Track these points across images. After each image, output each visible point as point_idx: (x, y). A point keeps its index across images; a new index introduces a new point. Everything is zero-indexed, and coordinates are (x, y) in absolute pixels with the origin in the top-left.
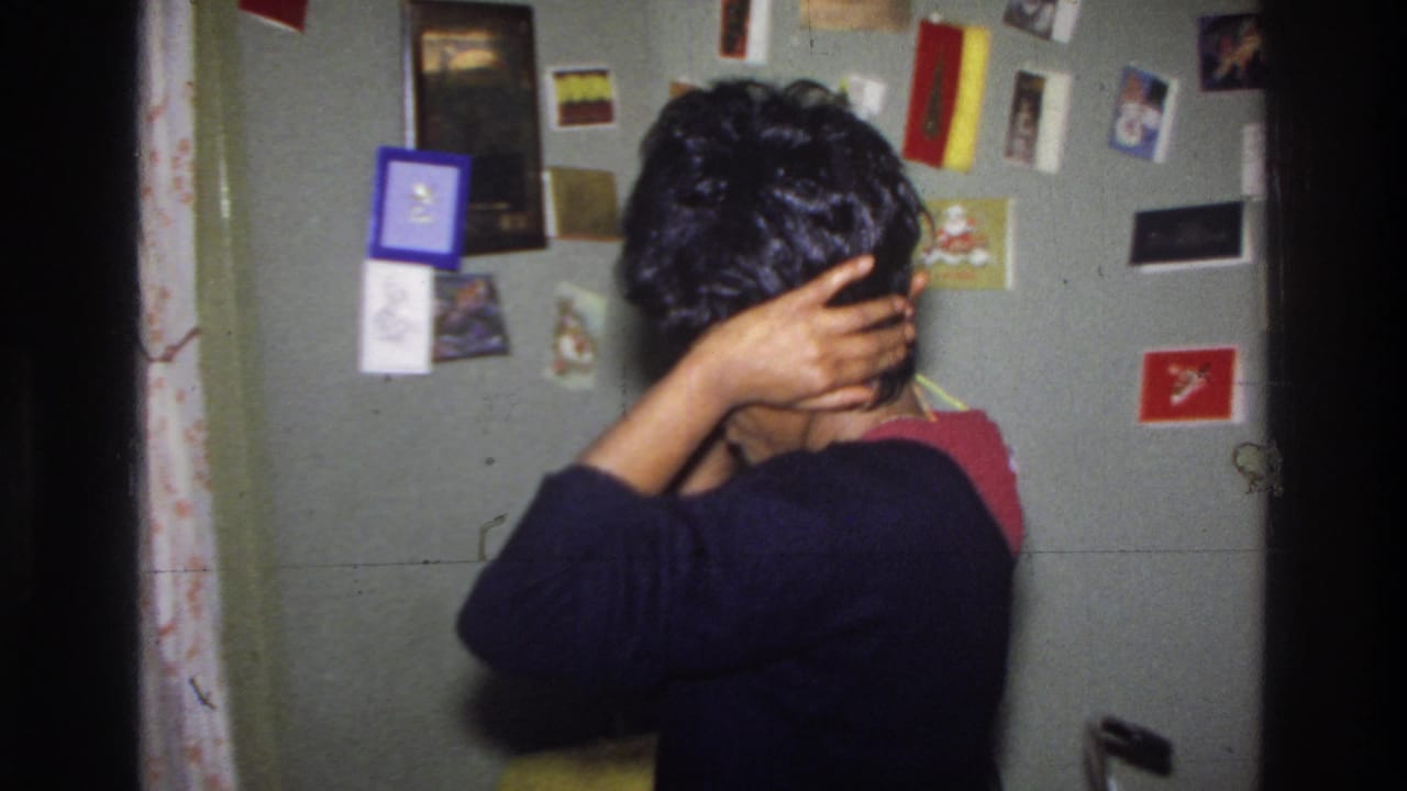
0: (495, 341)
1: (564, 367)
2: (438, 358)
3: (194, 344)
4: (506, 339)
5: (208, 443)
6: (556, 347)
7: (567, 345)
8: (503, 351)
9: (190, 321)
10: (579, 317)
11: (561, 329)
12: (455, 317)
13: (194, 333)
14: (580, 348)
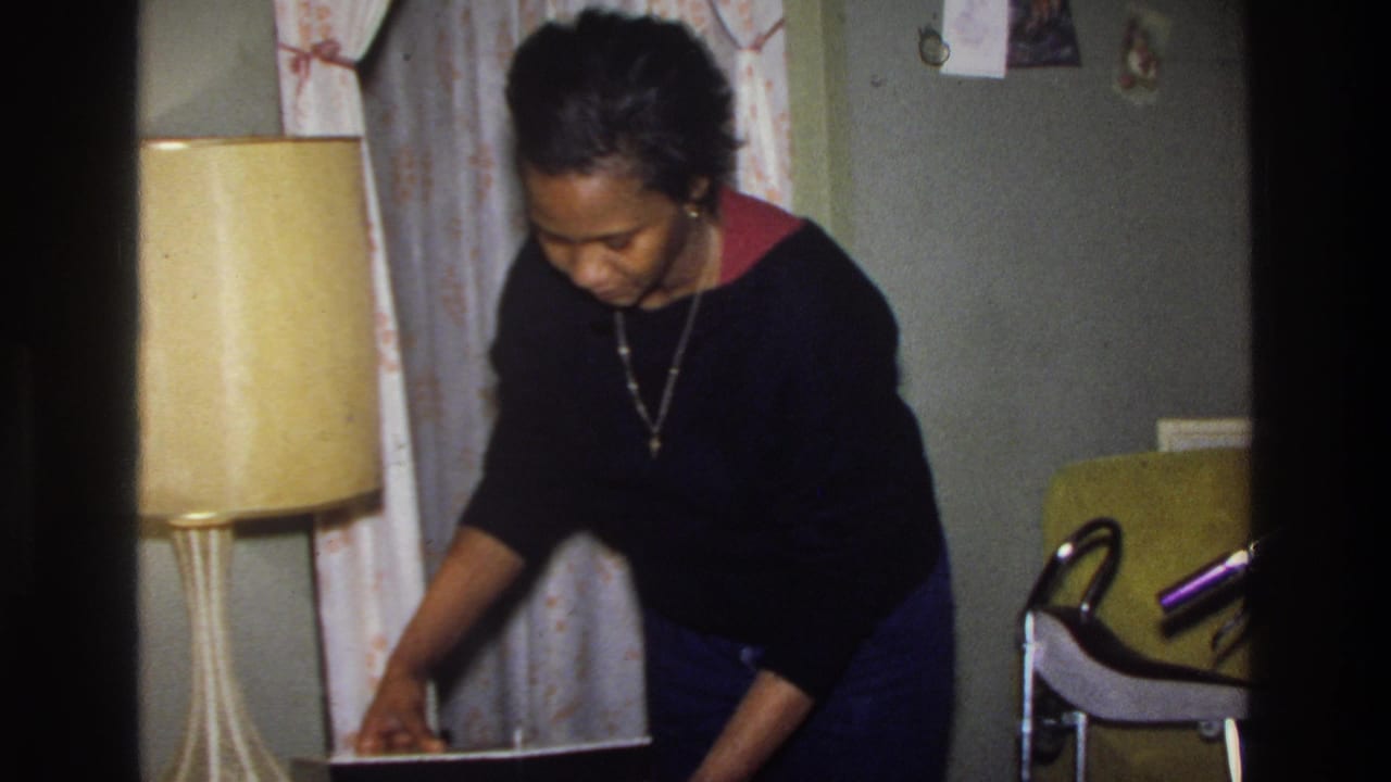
0: (1066, 52)
1: (1131, 82)
2: (1013, 63)
3: (779, 36)
4: (1076, 51)
5: (791, 134)
6: (1124, 60)
7: (1134, 62)
8: (1074, 61)
9: (777, 14)
10: (1146, 35)
11: (1128, 44)
12: (1031, 25)
13: (780, 24)
14: (1145, 65)
